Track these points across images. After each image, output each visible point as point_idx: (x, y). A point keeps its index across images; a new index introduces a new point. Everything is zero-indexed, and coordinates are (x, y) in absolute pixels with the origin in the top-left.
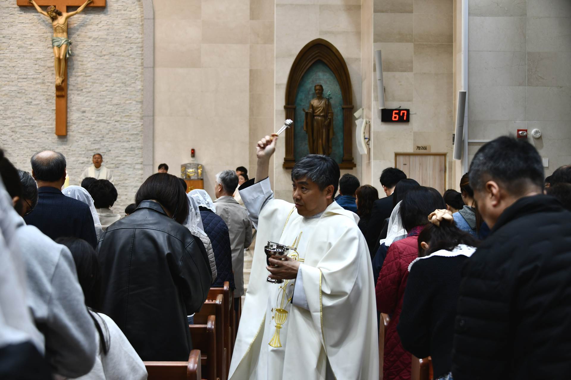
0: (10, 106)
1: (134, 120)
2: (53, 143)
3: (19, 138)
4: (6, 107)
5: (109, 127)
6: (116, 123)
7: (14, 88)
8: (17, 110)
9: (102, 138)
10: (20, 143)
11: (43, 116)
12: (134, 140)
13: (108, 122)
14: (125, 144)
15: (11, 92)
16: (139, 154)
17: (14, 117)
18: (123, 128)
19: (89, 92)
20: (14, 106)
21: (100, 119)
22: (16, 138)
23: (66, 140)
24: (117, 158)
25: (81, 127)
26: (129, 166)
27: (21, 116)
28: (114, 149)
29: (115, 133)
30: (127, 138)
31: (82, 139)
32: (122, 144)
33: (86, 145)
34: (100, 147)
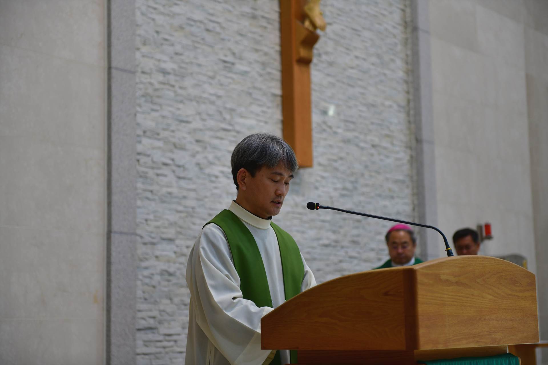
0: (192, 63)
3: (211, 164)
4: (183, 65)
7: (198, 16)
8: (204, 79)
9: (355, 185)
10: (213, 179)
11: (255, 108)
12: (400, 195)
15: (192, 23)
17: (198, 100)
18: (383, 163)
19: (331, 64)
20: (199, 65)
21: (350, 135)
22: (205, 161)
25: (321, 149)
27: (213, 98)
29: (373, 174)
31: (324, 183)
32: (384, 203)
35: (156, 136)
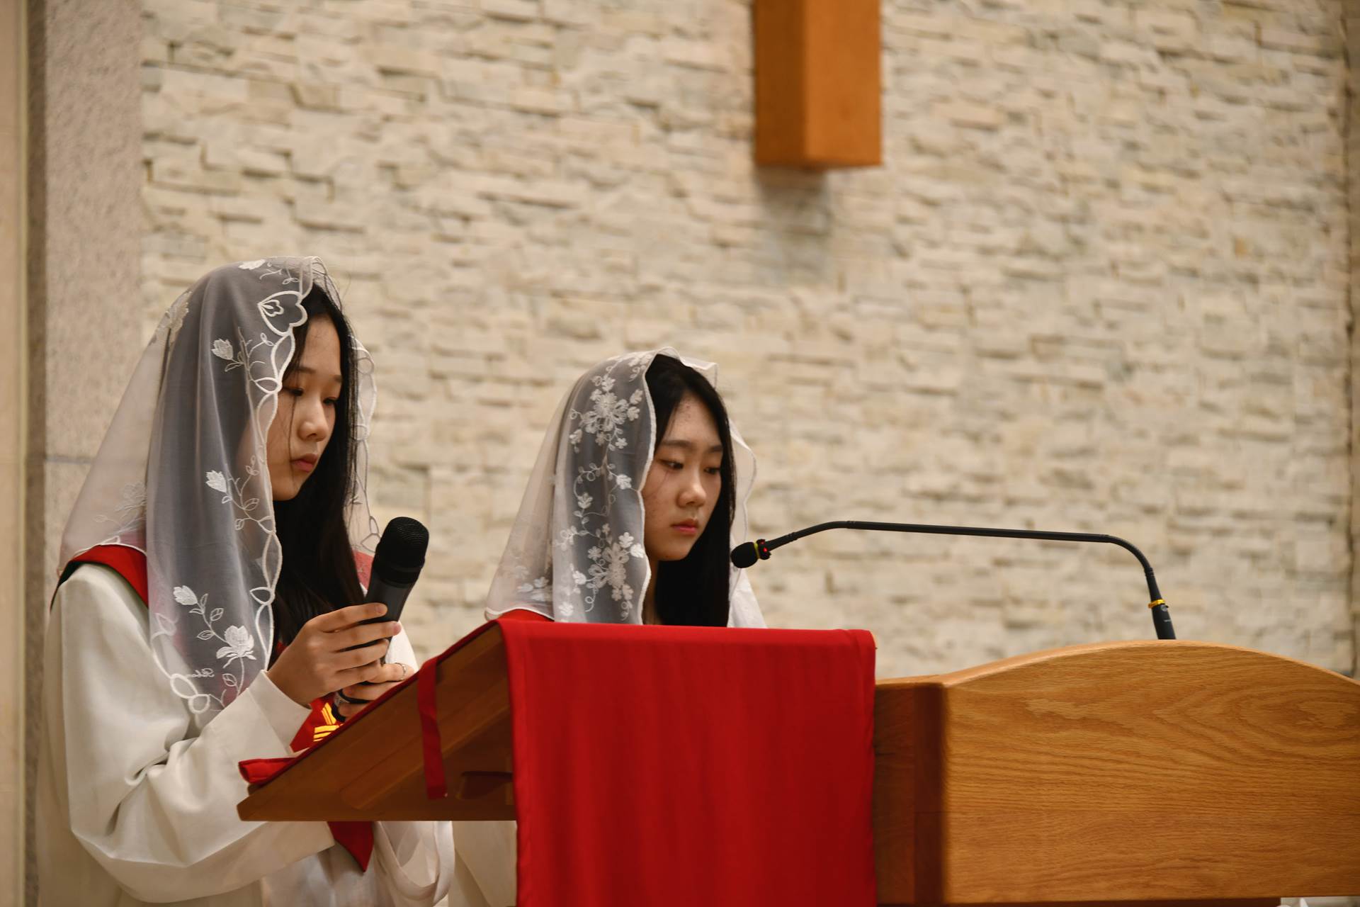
1: (1282, 60)
2: (724, 245)
3: (444, 164)
5: (1122, 113)
6: (1165, 76)
9: (1076, 230)
10: (453, 226)
12: (1285, 267)
13: (1115, 51)
14: (1224, 304)
16: (1321, 415)
18: (1211, 128)
22: (418, 154)
23: (818, 222)
24: (1178, 457)
25: (923, 82)
26: (1257, 544)
28: (1154, 353)
29: (1163, 179)
30: (1239, 247)
31: (934, 226)
32: (1209, 305)
33: (965, 290)
34: (1064, 325)
35: (220, 61)
